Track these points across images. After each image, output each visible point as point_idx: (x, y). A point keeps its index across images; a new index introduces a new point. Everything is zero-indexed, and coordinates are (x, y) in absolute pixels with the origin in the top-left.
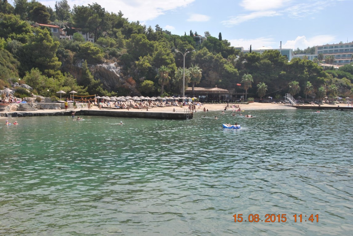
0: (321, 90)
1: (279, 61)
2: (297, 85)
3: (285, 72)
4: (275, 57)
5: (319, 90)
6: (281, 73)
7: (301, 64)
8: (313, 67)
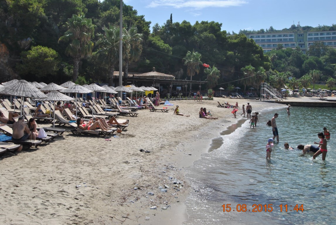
2: (253, 70)
3: (233, 53)
6: (228, 54)
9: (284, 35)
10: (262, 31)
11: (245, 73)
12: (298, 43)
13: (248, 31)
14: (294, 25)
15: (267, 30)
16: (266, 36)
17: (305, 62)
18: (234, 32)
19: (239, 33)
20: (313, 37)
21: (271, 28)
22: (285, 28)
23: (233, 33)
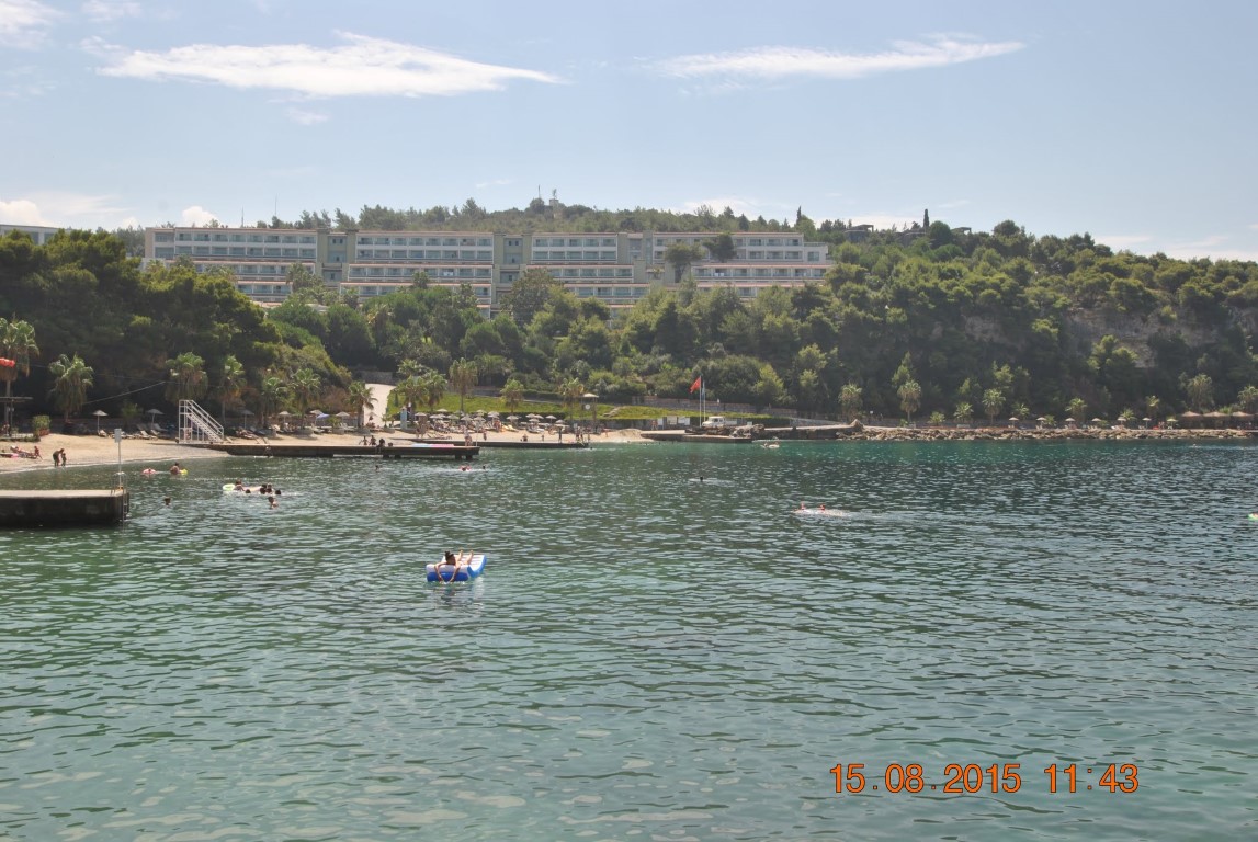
0: (269, 387)
1: (124, 275)
2: (197, 366)
3: (148, 320)
4: (109, 260)
5: (265, 388)
6: (133, 323)
7: (205, 291)
8: (238, 306)
9: (465, 240)
10: (435, 215)
11: (175, 374)
12: (498, 267)
13: (392, 211)
14: (540, 200)
15: (455, 211)
16: (408, 241)
17: (468, 331)
18: (342, 212)
19: (361, 217)
20: (549, 249)
21: (471, 203)
22: (511, 208)
23: (339, 214)
